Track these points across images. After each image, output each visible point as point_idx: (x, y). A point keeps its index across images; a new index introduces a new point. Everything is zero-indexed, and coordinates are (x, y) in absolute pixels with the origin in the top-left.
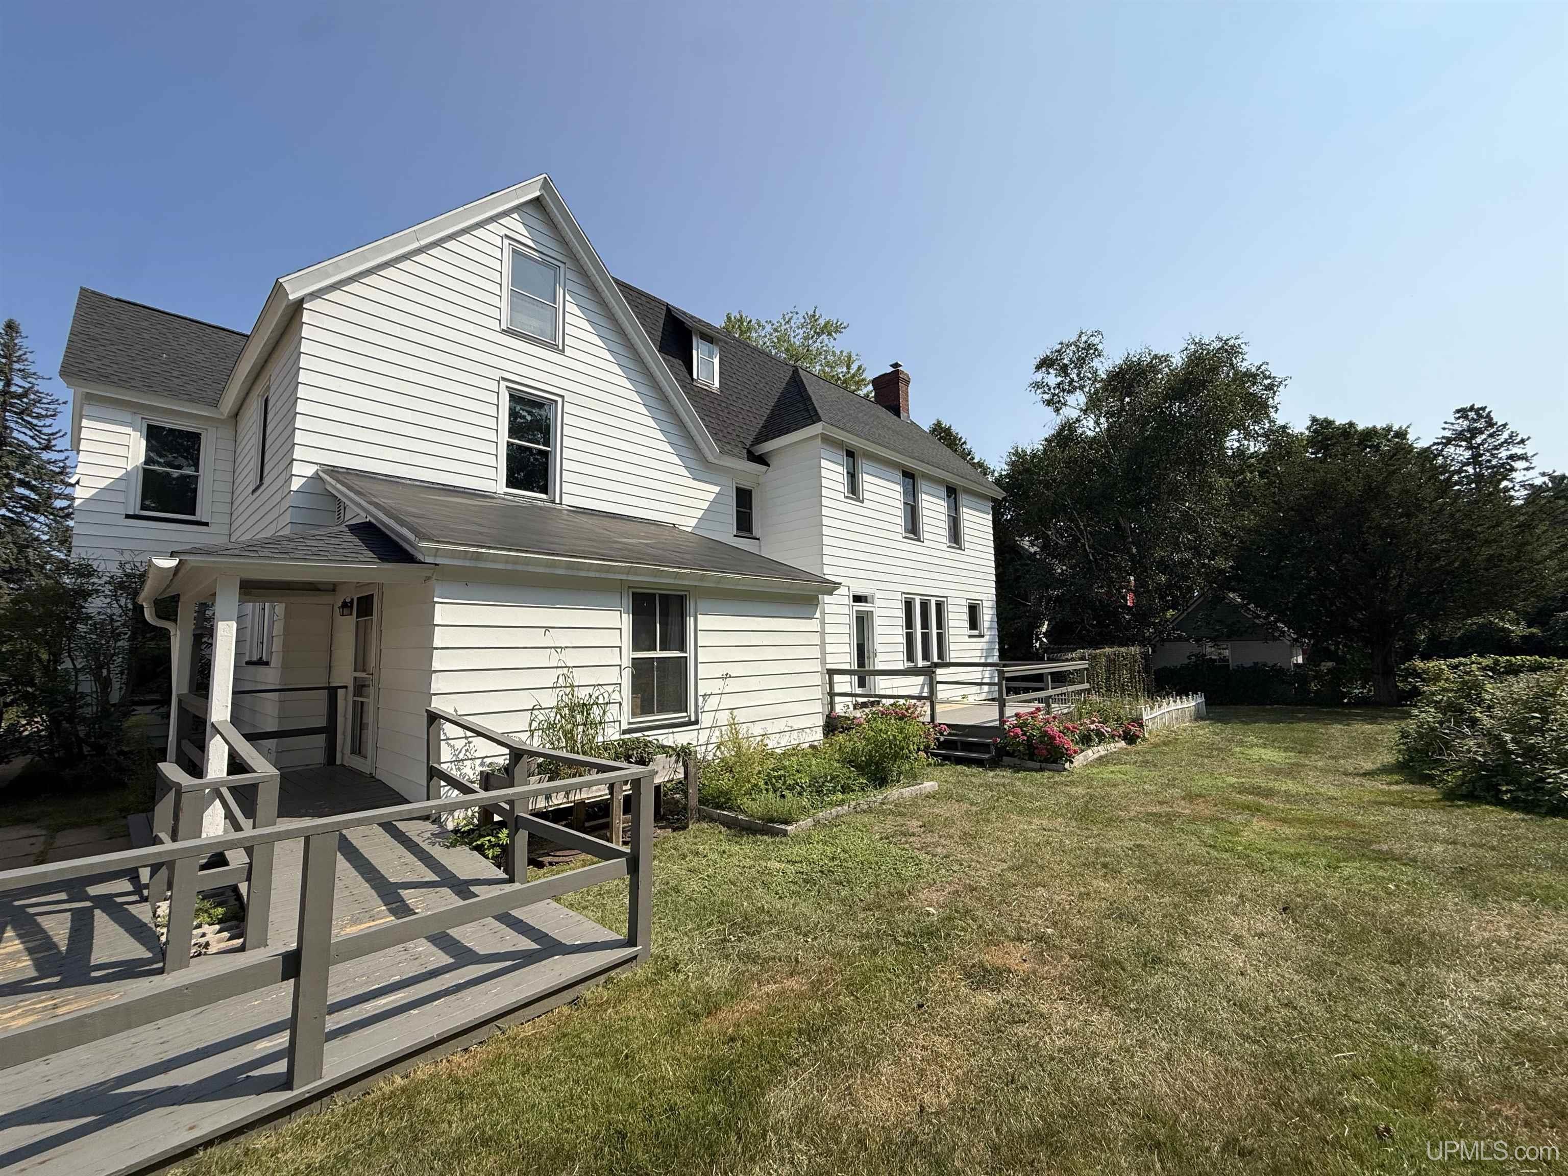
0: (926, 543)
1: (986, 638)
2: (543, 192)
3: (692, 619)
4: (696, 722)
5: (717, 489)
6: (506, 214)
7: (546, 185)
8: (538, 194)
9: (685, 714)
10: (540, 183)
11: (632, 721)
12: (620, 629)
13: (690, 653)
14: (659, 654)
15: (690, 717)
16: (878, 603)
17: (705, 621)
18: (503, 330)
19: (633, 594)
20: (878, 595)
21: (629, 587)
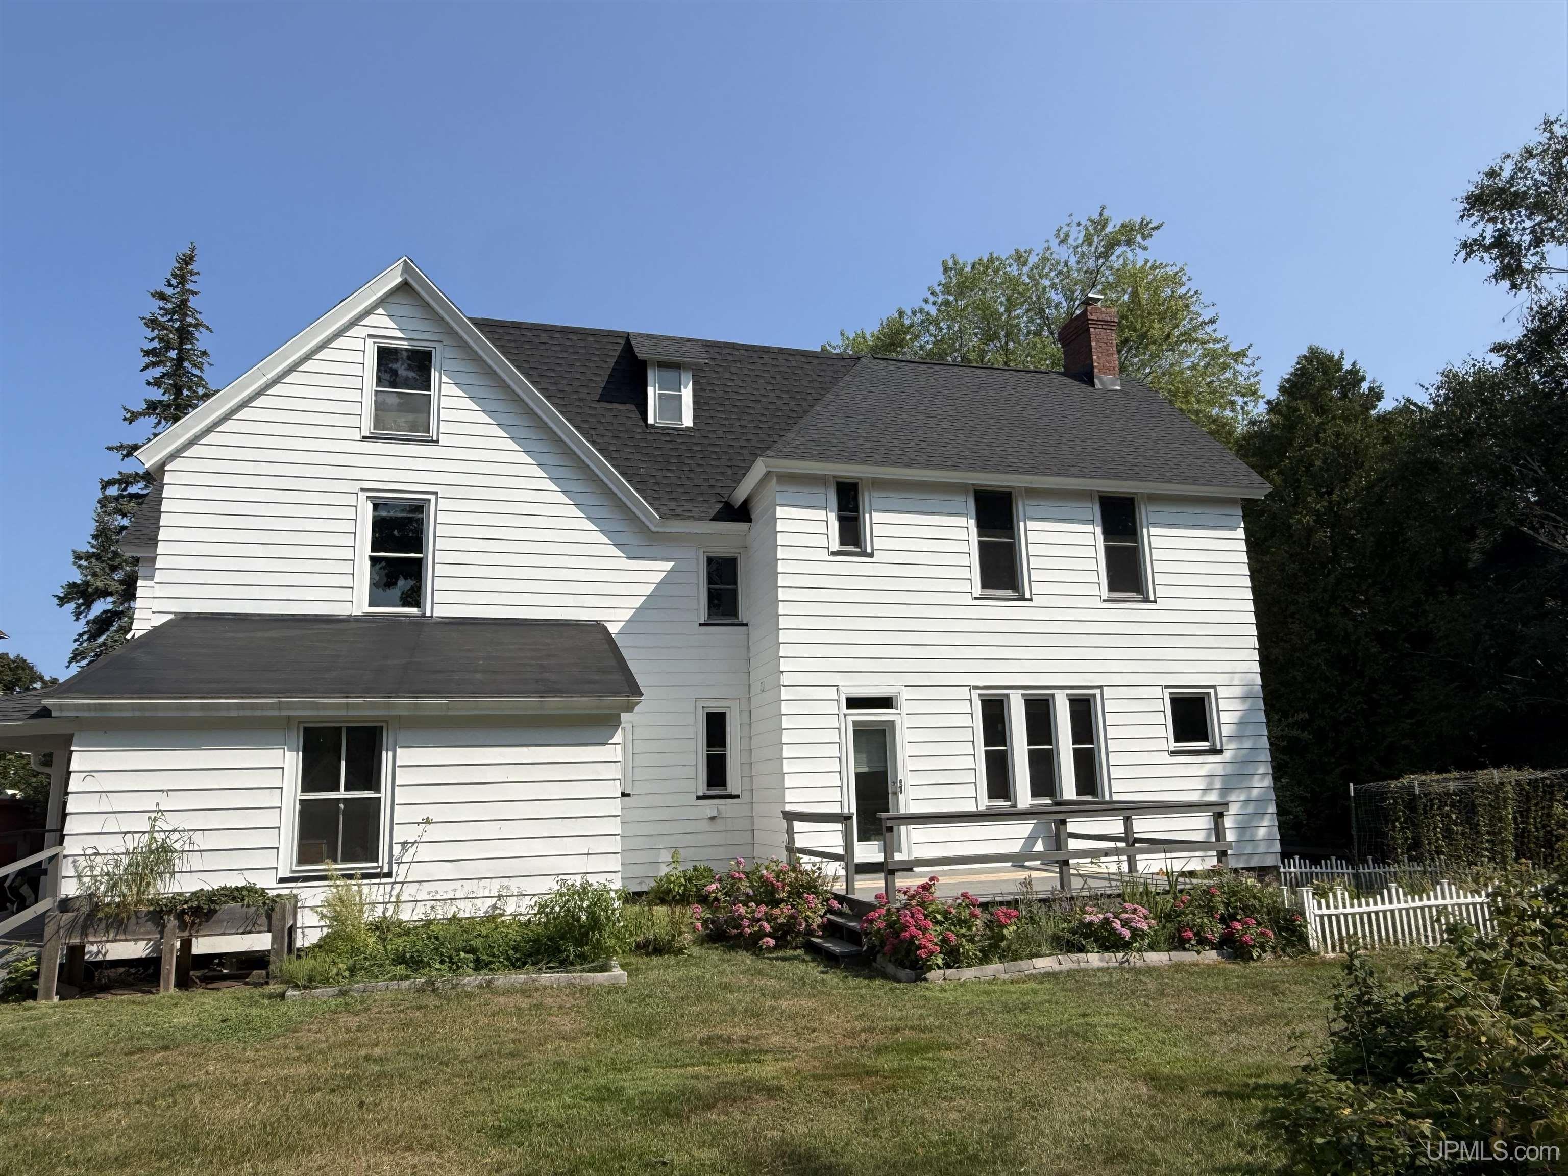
0: (1037, 601)
1: (1227, 755)
2: (406, 276)
3: (390, 753)
4: (389, 875)
5: (669, 565)
6: (368, 312)
7: (407, 268)
8: (399, 280)
9: (375, 864)
10: (400, 268)
11: (294, 868)
12: (283, 768)
13: (384, 794)
14: (342, 794)
15: (382, 867)
16: (905, 707)
17: (405, 755)
18: (364, 437)
19: (305, 729)
20: (906, 694)
21: (299, 722)
